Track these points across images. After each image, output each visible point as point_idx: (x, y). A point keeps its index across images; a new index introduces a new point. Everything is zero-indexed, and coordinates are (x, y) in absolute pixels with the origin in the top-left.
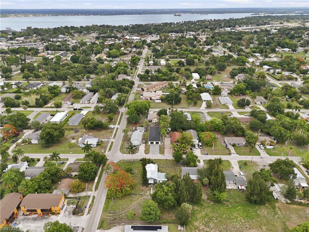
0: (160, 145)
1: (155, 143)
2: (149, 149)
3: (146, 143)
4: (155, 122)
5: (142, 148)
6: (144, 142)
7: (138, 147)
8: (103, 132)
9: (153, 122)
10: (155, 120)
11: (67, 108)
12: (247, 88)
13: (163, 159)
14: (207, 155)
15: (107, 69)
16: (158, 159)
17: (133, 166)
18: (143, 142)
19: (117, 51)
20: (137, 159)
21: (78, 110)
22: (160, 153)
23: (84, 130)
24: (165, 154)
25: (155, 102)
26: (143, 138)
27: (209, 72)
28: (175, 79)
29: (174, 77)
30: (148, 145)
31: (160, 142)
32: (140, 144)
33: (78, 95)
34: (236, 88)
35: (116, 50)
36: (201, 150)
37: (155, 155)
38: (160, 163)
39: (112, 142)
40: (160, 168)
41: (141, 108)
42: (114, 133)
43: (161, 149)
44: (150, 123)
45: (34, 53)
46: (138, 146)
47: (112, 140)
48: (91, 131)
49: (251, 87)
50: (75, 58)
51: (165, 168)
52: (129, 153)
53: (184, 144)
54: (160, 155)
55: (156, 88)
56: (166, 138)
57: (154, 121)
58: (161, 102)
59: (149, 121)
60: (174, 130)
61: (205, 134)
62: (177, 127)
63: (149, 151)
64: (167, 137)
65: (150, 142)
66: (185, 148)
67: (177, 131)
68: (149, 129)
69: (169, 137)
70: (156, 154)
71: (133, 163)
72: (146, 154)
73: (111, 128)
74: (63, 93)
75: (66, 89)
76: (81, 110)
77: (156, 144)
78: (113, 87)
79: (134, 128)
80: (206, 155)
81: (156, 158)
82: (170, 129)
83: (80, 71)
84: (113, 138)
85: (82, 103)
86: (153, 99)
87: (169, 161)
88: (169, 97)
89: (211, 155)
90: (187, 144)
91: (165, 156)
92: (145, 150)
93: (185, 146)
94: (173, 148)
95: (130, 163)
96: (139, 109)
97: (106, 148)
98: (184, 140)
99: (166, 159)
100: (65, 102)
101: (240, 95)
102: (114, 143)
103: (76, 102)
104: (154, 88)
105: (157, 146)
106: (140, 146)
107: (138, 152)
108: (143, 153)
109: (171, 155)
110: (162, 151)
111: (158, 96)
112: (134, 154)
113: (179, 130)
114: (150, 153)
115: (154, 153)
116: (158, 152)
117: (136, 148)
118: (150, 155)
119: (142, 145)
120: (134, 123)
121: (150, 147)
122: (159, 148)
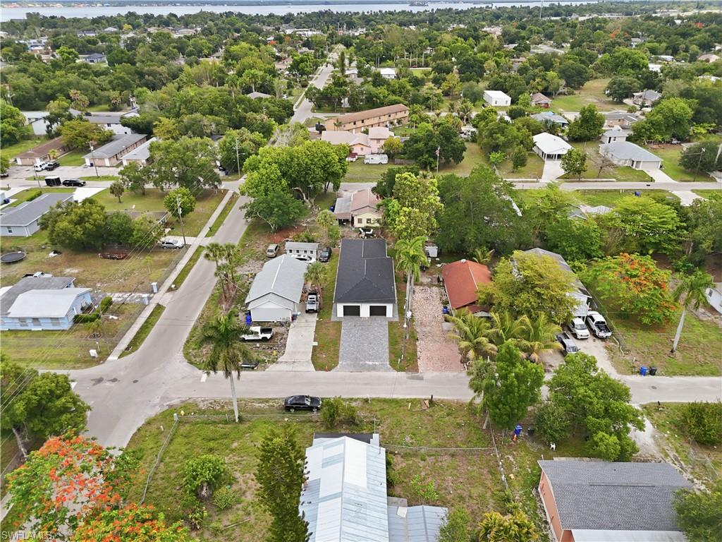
0: (391, 324)
1: (365, 310)
2: (336, 342)
3: (322, 311)
4: (364, 224)
5: (302, 337)
6: (314, 307)
7: (282, 330)
8: (134, 263)
9: (356, 224)
10: (364, 217)
11: (27, 179)
12: (697, 119)
13: (414, 401)
14: (652, 372)
15: (210, 78)
16: (385, 401)
17: (235, 445)
18: (309, 307)
19: (253, 47)
20: (267, 401)
21: (64, 184)
22: (394, 365)
23: (52, 254)
24: (421, 370)
25: (366, 161)
26: (309, 288)
27: (540, 88)
28: (430, 102)
29: (428, 99)
30: (333, 319)
31: (390, 308)
32: (294, 318)
33: (82, 139)
34: (660, 117)
35: (248, 45)
36: (609, 349)
37: (367, 374)
38: (398, 424)
39: (158, 305)
40: (400, 464)
41: (307, 168)
42: (180, 267)
43: (396, 343)
44: (347, 230)
45: (10, 54)
46: (281, 325)
47: (162, 297)
48: (80, 257)
49: (712, 110)
50: (122, 57)
51: (430, 460)
52: (212, 366)
53: (525, 318)
54: (395, 374)
55: (367, 122)
56: (418, 289)
57: (360, 221)
58: (385, 161)
59: (341, 222)
60: (453, 251)
61: (621, 265)
62: (470, 238)
63: (337, 351)
64: (421, 284)
65: (340, 308)
66: (536, 337)
67: (470, 257)
68: (338, 250)
69: (430, 285)
70: (374, 368)
71: (242, 427)
72: (318, 367)
73: (170, 248)
74: (39, 137)
75: (48, 123)
76: (76, 184)
78: (212, 112)
79: (272, 247)
80: (642, 372)
81: (374, 396)
82: (433, 251)
83: (120, 81)
84: (170, 290)
85: (92, 165)
86: (356, 154)
87: (452, 409)
88: (416, 142)
89: (674, 374)
90: (543, 317)
91: (421, 379)
92: (314, 347)
93: (536, 328)
94: (466, 338)
95: (226, 422)
96: (298, 172)
97: (116, 335)
98: (524, 296)
99: (431, 401)
100: (28, 161)
101: (670, 142)
102: (164, 314)
103: (68, 163)
104: (363, 122)
105: (376, 329)
106: (292, 325)
107: (279, 360)
108: (303, 366)
109: (455, 373)
110: (406, 355)
111: (376, 141)
112: (257, 370)
113: (479, 253)
114: (340, 363)
115: (362, 361)
116: (382, 360)
117: (268, 336)
118: (340, 373)
119: (304, 320)
120: (275, 228)
121: (342, 331)
122: (389, 336)
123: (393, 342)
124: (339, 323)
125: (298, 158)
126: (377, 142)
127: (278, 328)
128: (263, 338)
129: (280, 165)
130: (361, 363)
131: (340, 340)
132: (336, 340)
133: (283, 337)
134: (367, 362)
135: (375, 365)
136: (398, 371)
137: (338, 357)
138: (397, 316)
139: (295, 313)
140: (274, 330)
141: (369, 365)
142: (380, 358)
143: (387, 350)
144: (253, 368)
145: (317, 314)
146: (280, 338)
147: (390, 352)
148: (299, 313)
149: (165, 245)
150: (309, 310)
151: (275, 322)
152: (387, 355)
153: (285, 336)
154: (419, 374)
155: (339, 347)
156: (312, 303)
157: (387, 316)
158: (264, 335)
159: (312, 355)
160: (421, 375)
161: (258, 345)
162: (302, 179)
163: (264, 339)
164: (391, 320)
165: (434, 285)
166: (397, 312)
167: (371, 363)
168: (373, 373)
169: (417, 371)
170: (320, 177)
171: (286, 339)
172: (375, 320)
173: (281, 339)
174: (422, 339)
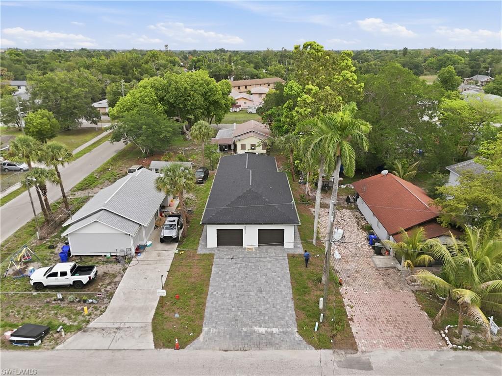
1: (250, 235)
2: (201, 290)
3: (185, 239)
4: (248, 151)
5: (144, 281)
6: (173, 233)
10: (248, 142)
24: (361, 343)
25: (249, 111)
30: (201, 250)
31: (289, 232)
32: (139, 250)
41: (187, 94)
46: (117, 260)
55: (249, 88)
56: (322, 211)
59: (222, 149)
63: (200, 307)
69: (338, 207)
72: (162, 340)
77: (260, 242)
79: (135, 167)
86: (240, 106)
92: (162, 298)
96: (176, 97)
104: (246, 88)
105: (269, 265)
106: (134, 261)
107: (91, 325)
108: (133, 336)
109: (432, 353)
110: (328, 313)
111: (258, 95)
112: (38, 348)
113: (400, 167)
114: (205, 329)
115: (246, 325)
116: (283, 322)
117: (84, 279)
118: (201, 353)
119: (155, 254)
120: (146, 152)
121: (214, 269)
122: (292, 278)
123: (300, 289)
124: (210, 257)
125: (176, 82)
126: (259, 97)
127: (110, 265)
128: (74, 282)
129: (157, 89)
130: (244, 329)
131: (208, 285)
132: (202, 285)
133: (114, 280)
134: (256, 329)
135: (272, 334)
136: (318, 348)
137: (202, 318)
138: (300, 246)
139: (142, 243)
140: (99, 269)
141: (260, 334)
142: (280, 319)
143: (291, 304)
144: (31, 344)
145: (177, 244)
146: (107, 282)
147: (297, 308)
148: (149, 243)
149: (6, 167)
150: (165, 237)
151: (108, 255)
152: (291, 313)
153: (117, 279)
154: (359, 354)
155: (206, 298)
156: (171, 227)
157: (286, 246)
158: (77, 278)
159: (156, 314)
160: (364, 358)
161: (60, 296)
162: (181, 106)
163: (77, 285)
164: (291, 252)
165: (344, 208)
166: (299, 240)
167: (262, 330)
168: (269, 353)
169: (354, 347)
170: (201, 104)
171: (117, 284)
172: (267, 251)
173: (109, 284)
174: (347, 283)
